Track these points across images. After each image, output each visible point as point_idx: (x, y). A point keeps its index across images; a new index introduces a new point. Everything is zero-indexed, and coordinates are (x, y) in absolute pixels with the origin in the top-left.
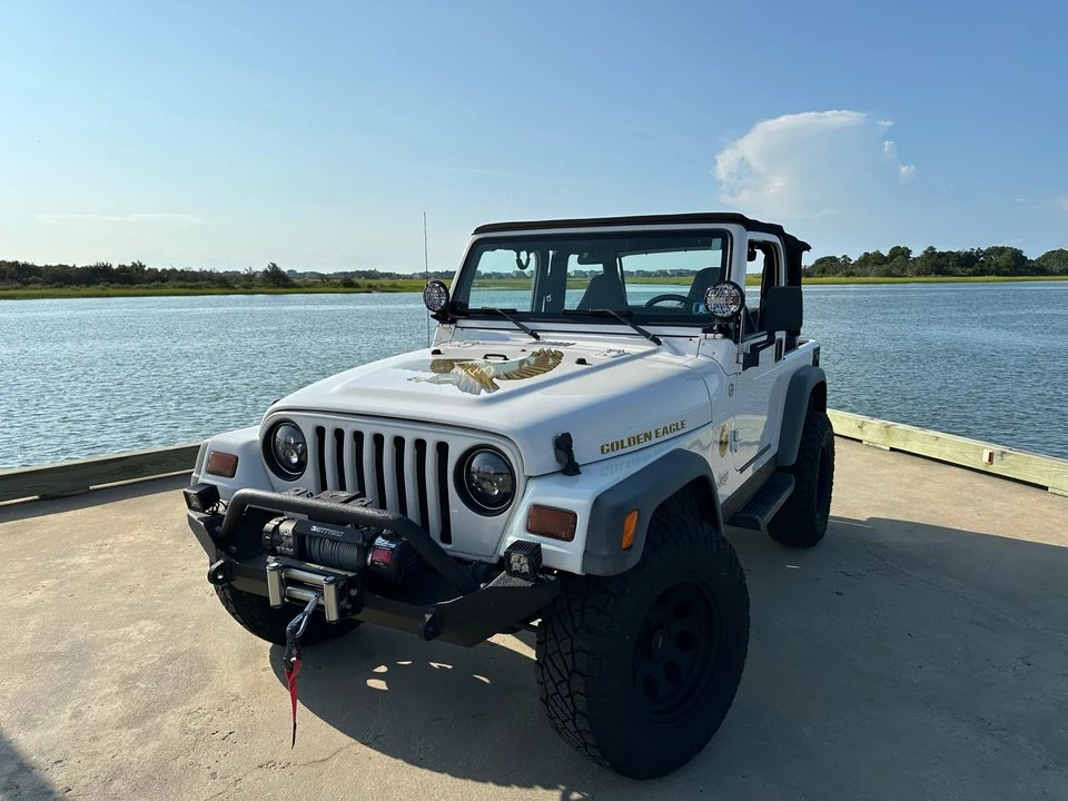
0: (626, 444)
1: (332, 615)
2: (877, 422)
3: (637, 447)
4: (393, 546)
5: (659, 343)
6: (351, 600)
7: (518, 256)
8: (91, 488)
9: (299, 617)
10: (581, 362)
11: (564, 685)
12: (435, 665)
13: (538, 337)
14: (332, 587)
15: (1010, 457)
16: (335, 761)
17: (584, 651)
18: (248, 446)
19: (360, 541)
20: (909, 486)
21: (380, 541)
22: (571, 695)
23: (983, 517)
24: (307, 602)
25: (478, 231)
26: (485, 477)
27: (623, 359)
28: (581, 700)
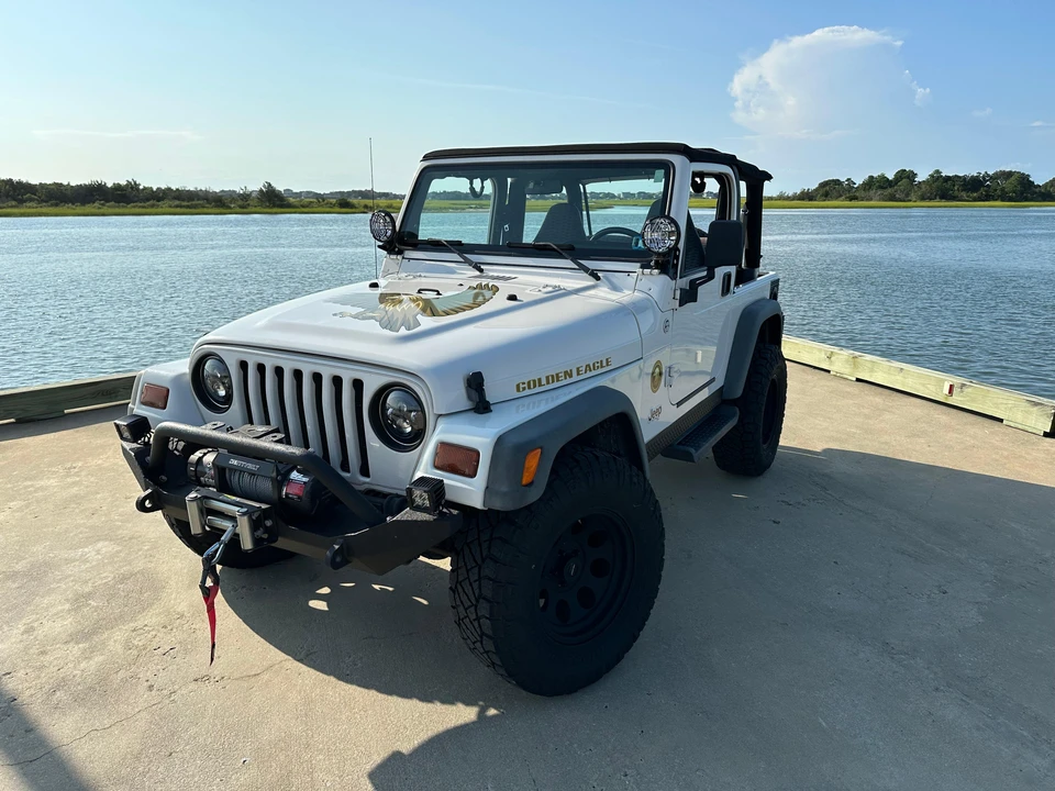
0: (544, 382)
1: (247, 544)
2: (846, 353)
3: (556, 385)
4: (306, 480)
5: (598, 278)
6: (267, 530)
7: (471, 183)
8: (66, 411)
9: (216, 546)
10: (512, 298)
11: (472, 609)
12: (377, 587)
13: (481, 271)
14: (246, 518)
15: (970, 390)
16: (265, 677)
17: (490, 579)
18: (178, 379)
19: (274, 474)
20: (867, 417)
21: (295, 475)
22: (478, 619)
23: (932, 449)
24: (225, 531)
25: (426, 158)
26: (399, 414)
27: (558, 294)
28: (486, 623)
